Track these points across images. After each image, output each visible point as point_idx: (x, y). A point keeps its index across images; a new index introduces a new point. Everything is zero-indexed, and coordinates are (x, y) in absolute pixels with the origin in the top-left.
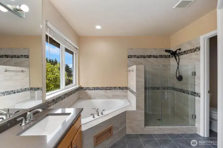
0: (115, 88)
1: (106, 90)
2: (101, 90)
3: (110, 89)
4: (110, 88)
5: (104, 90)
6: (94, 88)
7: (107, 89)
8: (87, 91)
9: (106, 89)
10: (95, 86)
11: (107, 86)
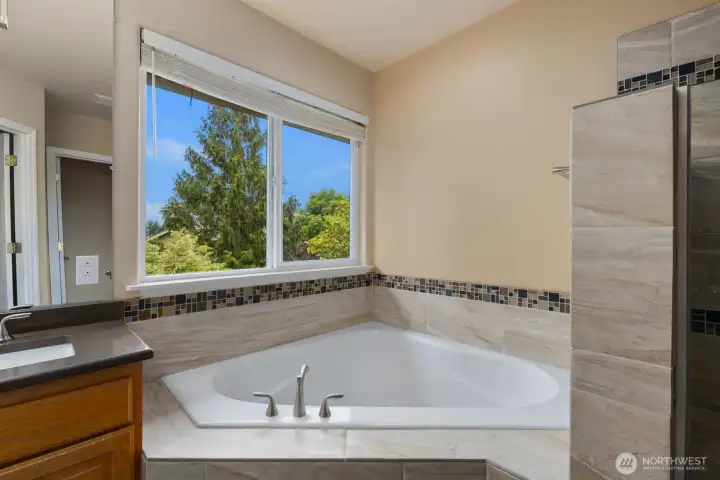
0: (523, 293)
1: (470, 296)
2: (449, 293)
3: (496, 295)
4: (493, 292)
5: (465, 299)
6: (422, 281)
7: (479, 297)
8: (395, 291)
9: (473, 292)
10: (428, 275)
11: (482, 283)
